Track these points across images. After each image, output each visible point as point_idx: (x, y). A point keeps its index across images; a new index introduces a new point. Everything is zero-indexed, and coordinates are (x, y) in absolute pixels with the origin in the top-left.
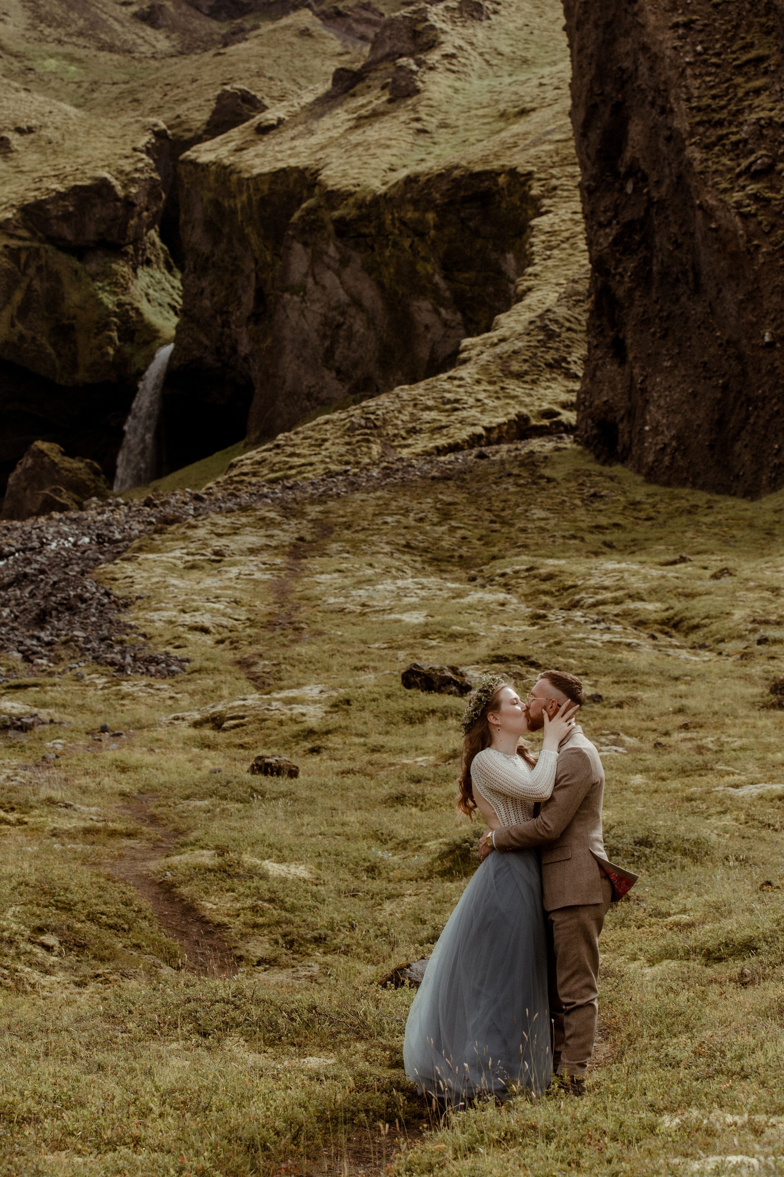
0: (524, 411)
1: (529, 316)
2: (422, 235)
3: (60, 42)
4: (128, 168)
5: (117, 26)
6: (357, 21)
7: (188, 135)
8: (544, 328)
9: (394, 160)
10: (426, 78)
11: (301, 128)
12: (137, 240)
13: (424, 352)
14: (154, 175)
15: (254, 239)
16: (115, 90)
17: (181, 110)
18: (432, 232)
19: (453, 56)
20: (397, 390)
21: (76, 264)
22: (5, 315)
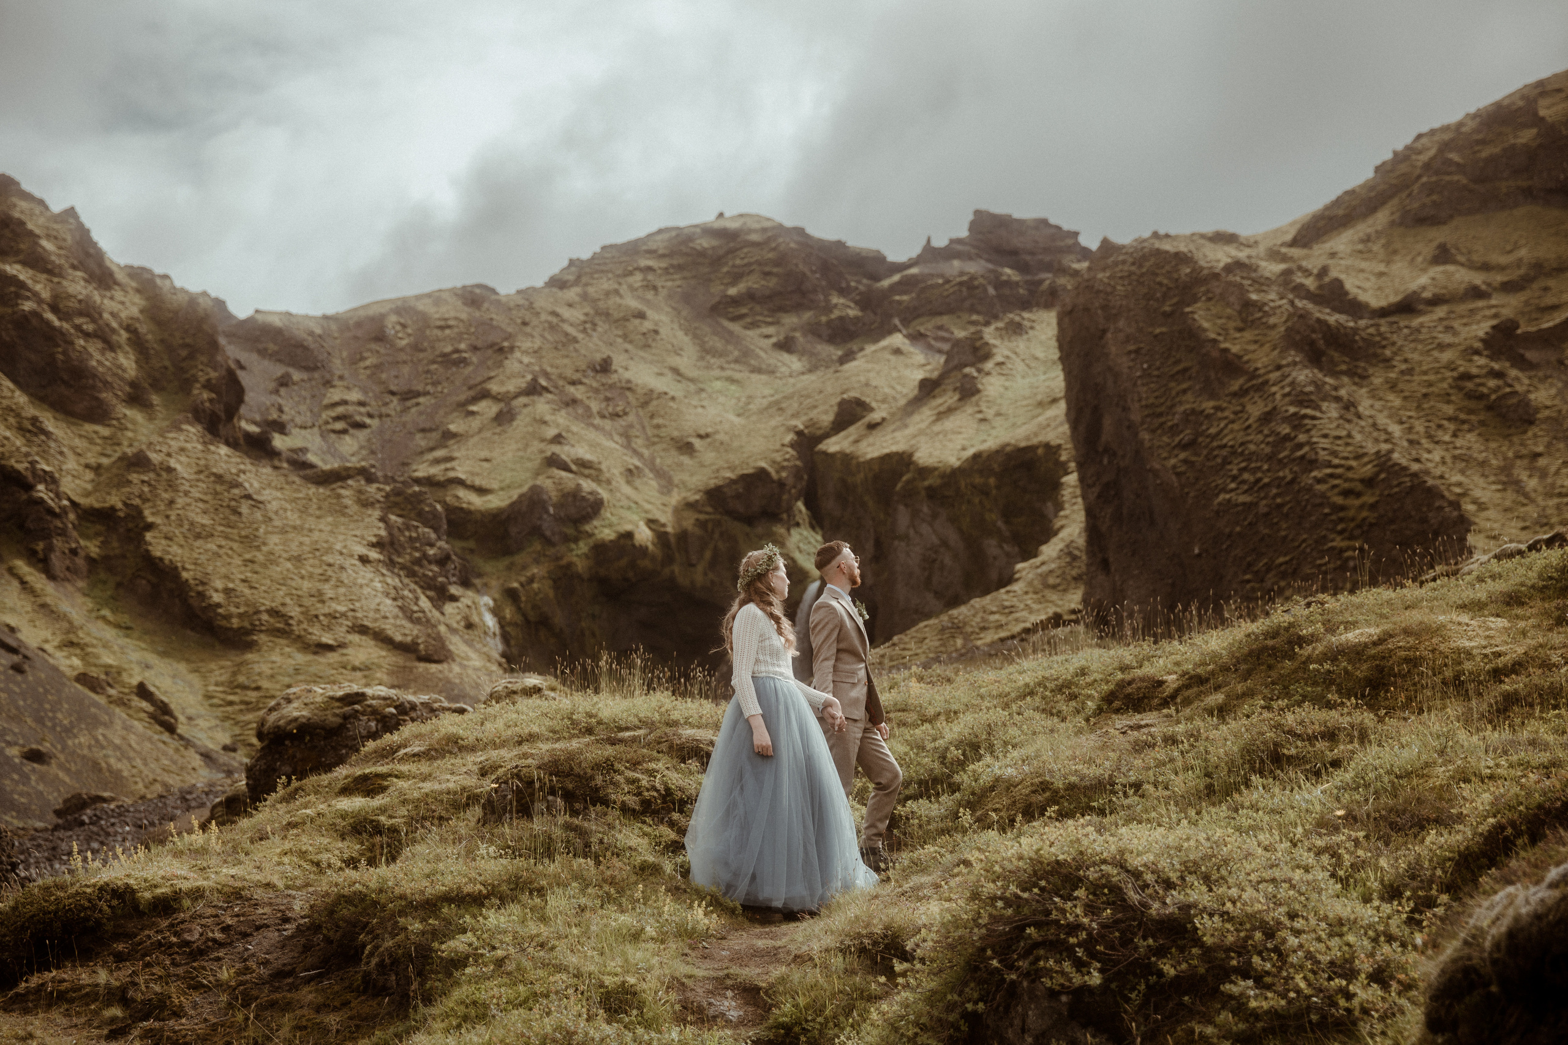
0: (1059, 610)
1: (1061, 546)
2: (987, 494)
3: (722, 368)
4: (779, 459)
5: (762, 354)
6: (936, 339)
7: (819, 432)
8: (1070, 554)
9: (965, 443)
10: (984, 381)
11: (898, 423)
12: (789, 510)
13: (994, 575)
14: (798, 463)
15: (871, 504)
16: (765, 402)
17: (813, 414)
18: (994, 492)
19: (1003, 363)
20: (972, 602)
21: (747, 529)
22: (700, 568)
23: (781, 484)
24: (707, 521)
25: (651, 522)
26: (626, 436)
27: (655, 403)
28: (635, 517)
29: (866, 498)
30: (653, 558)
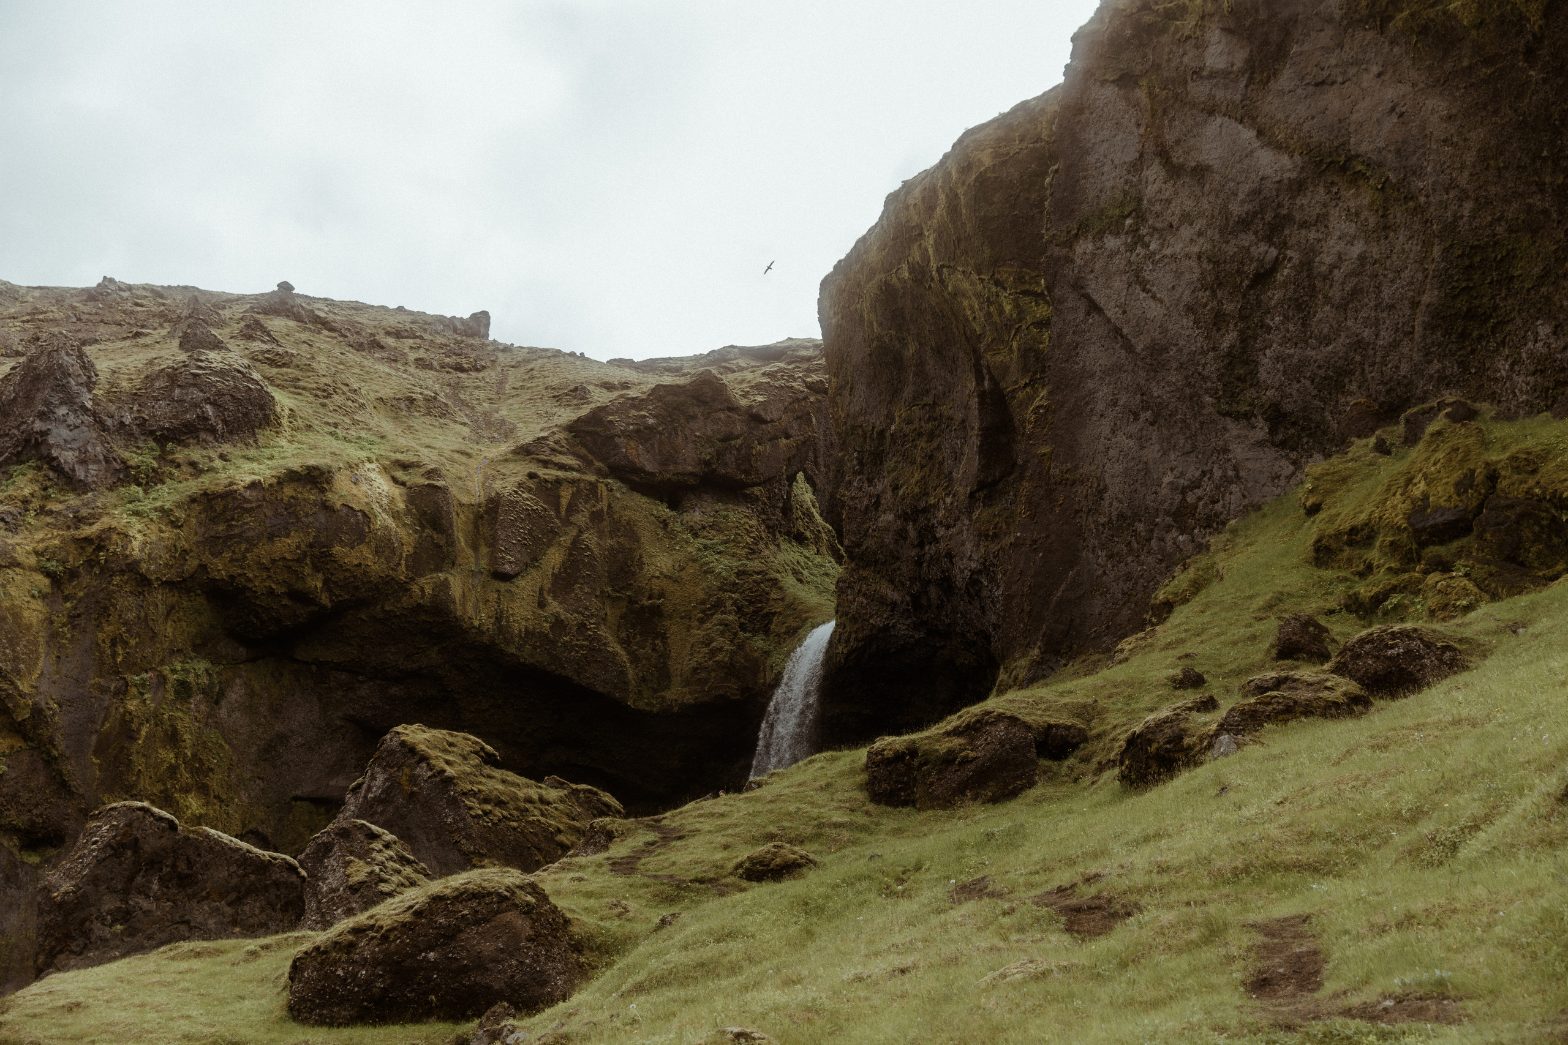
21: (664, 511)
22: (526, 586)
23: (755, 418)
24: (558, 482)
25: (398, 467)
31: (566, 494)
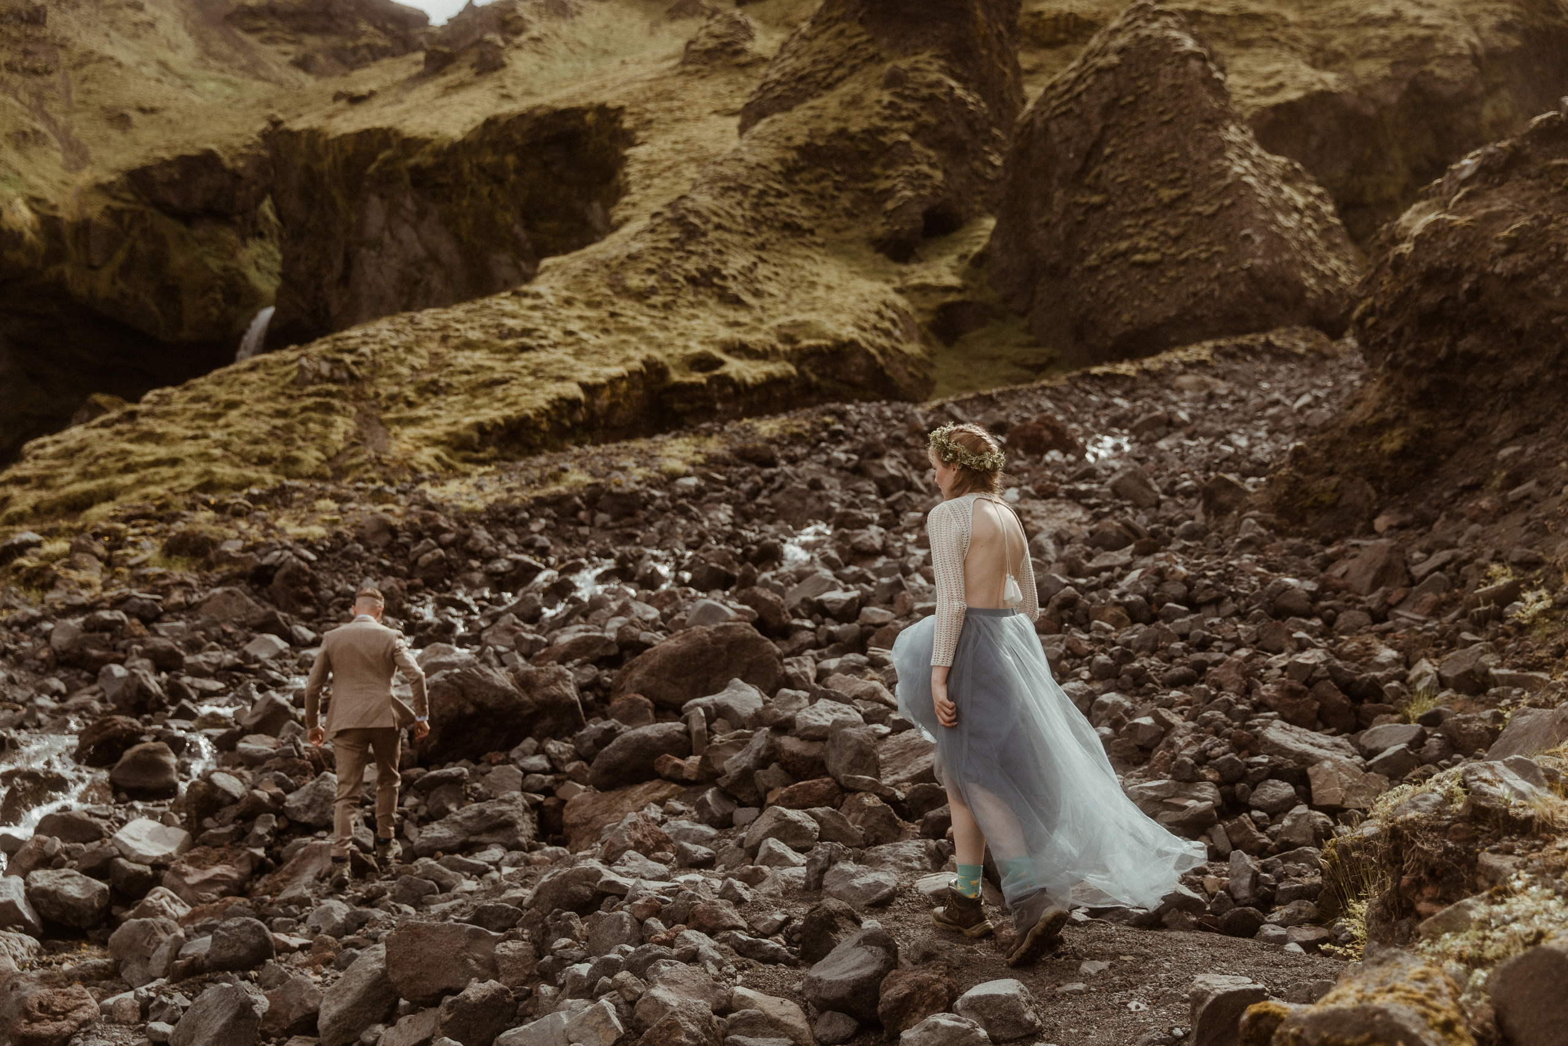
4: (237, 144)
10: (512, 54)
11: (391, 97)
12: (248, 211)
14: (262, 152)
15: (341, 202)
18: (512, 178)
19: (537, 39)
22: (105, 273)
24: (122, 211)
25: (34, 202)
26: (40, 97)
27: (91, 66)
28: (11, 192)
29: (335, 192)
30: (31, 250)
31: (127, 218)
